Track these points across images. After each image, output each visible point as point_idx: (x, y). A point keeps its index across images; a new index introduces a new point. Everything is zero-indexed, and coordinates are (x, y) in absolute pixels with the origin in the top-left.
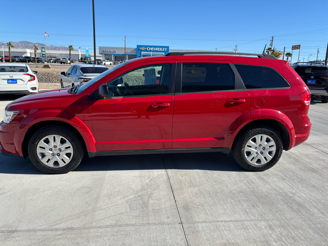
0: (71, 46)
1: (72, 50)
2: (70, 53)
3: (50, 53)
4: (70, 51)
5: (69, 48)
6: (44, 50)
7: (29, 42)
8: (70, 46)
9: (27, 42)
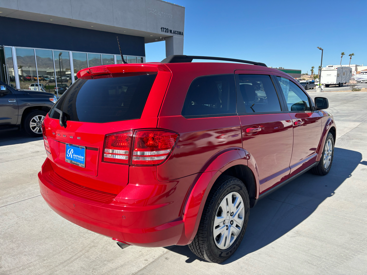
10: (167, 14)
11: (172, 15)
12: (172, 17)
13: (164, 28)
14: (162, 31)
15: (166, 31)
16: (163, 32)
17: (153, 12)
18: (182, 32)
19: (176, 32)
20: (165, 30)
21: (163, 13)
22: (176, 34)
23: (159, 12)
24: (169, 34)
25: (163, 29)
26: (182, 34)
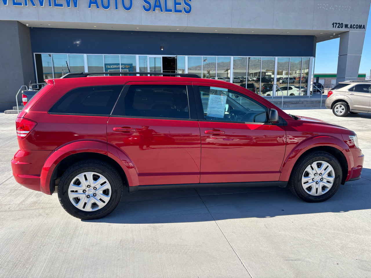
10: (343, 7)
11: (350, 7)
12: (350, 9)
13: (336, 23)
14: (333, 27)
15: (340, 26)
16: (335, 27)
17: (323, 8)
18: (364, 26)
19: (354, 26)
20: (338, 25)
21: (337, 6)
22: (354, 28)
23: (332, 6)
24: (344, 29)
25: (335, 25)
26: (364, 27)
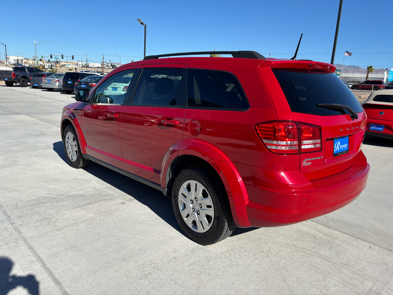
0: (371, 67)
1: (371, 71)
2: (367, 75)
3: (354, 77)
4: (368, 73)
5: (368, 69)
6: (339, 73)
7: (340, 65)
8: (369, 66)
9: (339, 65)
